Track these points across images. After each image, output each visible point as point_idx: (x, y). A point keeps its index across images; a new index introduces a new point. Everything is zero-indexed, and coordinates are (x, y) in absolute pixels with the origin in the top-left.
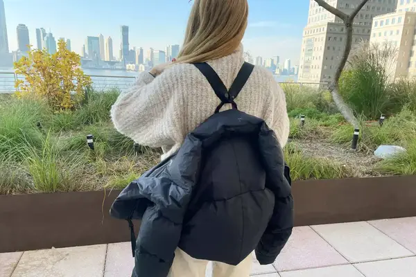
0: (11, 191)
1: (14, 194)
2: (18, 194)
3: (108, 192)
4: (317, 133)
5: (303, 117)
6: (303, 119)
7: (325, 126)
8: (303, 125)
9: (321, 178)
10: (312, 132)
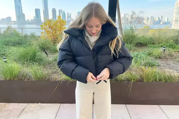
0: (24, 79)
1: (25, 80)
2: (27, 80)
3: (60, 82)
4: (171, 56)
5: (165, 48)
6: (165, 49)
7: (178, 52)
8: (164, 51)
9: (165, 82)
10: (169, 55)
